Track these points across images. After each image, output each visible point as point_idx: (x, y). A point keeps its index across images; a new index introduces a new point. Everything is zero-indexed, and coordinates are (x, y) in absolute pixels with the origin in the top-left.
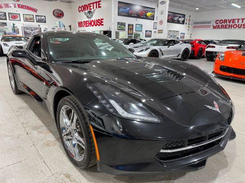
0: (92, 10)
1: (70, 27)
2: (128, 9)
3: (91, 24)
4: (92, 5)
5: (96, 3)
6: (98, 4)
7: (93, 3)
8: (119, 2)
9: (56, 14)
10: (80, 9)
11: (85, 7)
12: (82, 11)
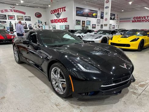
0: (60, 13)
1: (46, 23)
2: (82, 11)
3: (59, 21)
4: (60, 10)
5: (62, 8)
6: (63, 9)
7: (60, 9)
8: (77, 7)
9: (37, 15)
10: (52, 12)
11: (55, 11)
12: (53, 13)
